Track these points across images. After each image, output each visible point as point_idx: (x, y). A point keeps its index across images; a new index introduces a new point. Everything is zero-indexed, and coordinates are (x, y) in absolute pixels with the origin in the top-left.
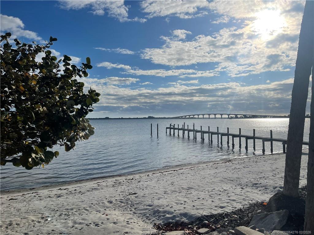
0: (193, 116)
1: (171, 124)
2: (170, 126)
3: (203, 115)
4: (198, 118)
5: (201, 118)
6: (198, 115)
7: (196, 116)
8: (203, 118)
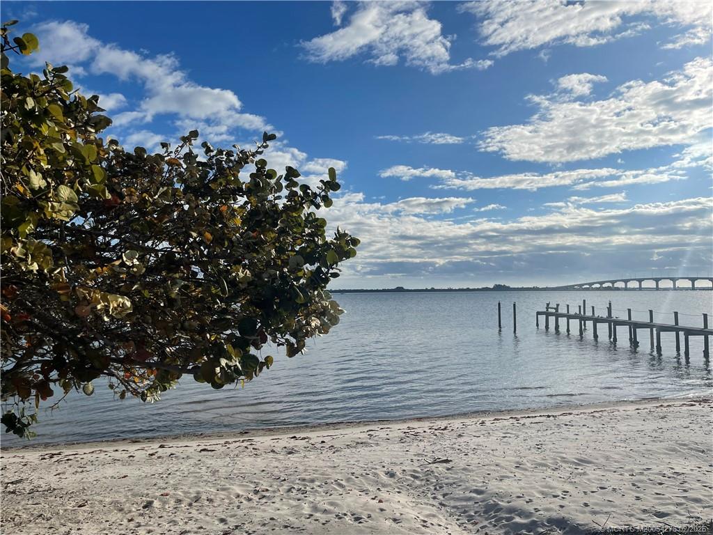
0: (610, 285)
1: (548, 305)
2: (547, 308)
3: (640, 281)
4: (626, 289)
5: (634, 289)
6: (626, 281)
7: (621, 285)
8: (640, 289)
